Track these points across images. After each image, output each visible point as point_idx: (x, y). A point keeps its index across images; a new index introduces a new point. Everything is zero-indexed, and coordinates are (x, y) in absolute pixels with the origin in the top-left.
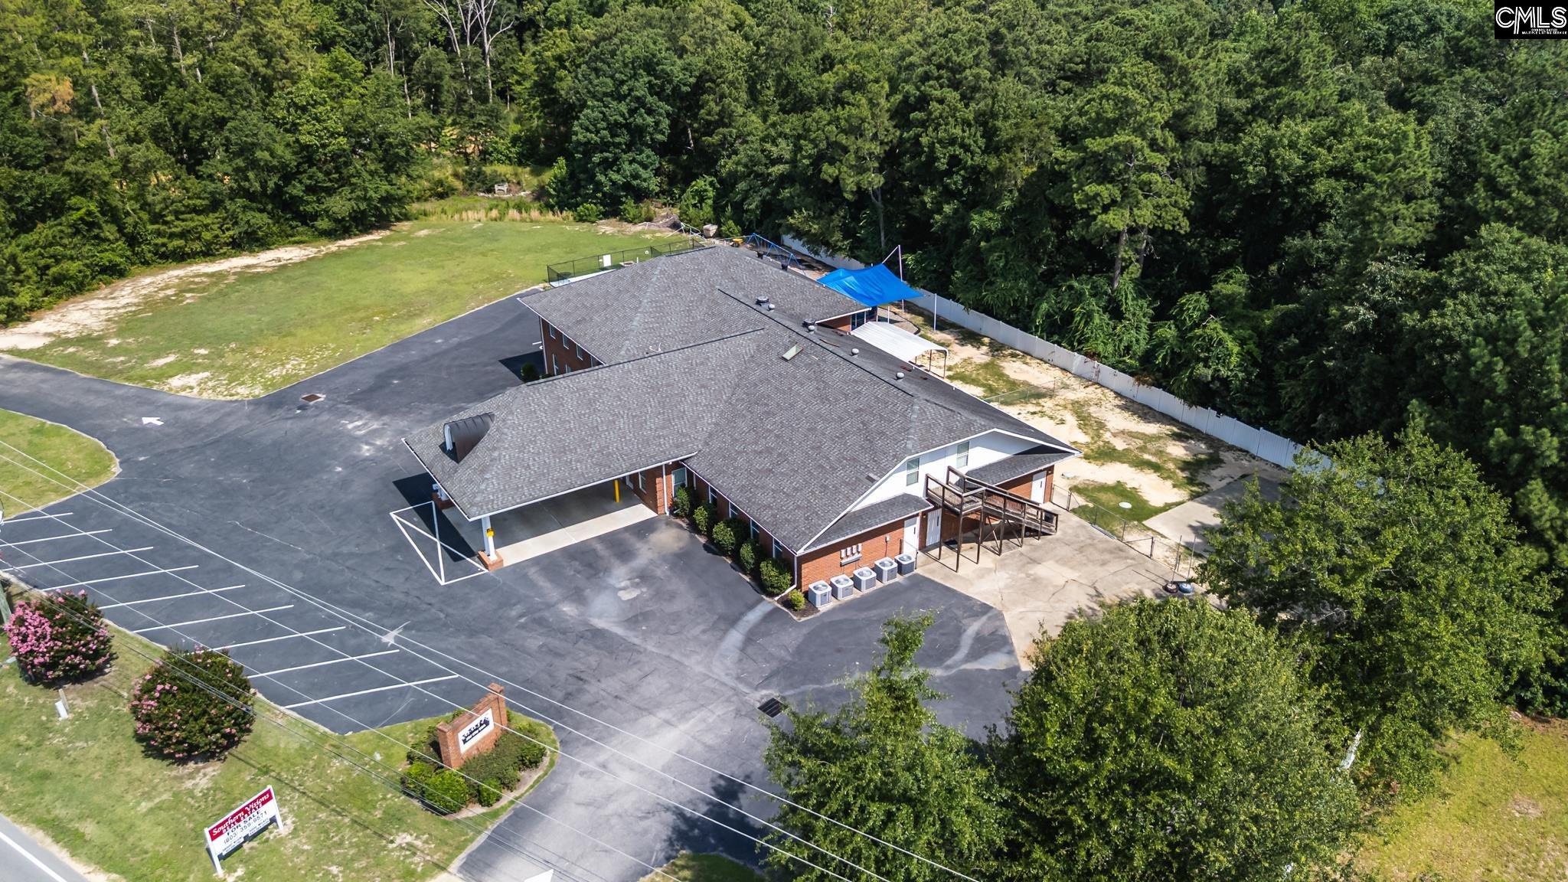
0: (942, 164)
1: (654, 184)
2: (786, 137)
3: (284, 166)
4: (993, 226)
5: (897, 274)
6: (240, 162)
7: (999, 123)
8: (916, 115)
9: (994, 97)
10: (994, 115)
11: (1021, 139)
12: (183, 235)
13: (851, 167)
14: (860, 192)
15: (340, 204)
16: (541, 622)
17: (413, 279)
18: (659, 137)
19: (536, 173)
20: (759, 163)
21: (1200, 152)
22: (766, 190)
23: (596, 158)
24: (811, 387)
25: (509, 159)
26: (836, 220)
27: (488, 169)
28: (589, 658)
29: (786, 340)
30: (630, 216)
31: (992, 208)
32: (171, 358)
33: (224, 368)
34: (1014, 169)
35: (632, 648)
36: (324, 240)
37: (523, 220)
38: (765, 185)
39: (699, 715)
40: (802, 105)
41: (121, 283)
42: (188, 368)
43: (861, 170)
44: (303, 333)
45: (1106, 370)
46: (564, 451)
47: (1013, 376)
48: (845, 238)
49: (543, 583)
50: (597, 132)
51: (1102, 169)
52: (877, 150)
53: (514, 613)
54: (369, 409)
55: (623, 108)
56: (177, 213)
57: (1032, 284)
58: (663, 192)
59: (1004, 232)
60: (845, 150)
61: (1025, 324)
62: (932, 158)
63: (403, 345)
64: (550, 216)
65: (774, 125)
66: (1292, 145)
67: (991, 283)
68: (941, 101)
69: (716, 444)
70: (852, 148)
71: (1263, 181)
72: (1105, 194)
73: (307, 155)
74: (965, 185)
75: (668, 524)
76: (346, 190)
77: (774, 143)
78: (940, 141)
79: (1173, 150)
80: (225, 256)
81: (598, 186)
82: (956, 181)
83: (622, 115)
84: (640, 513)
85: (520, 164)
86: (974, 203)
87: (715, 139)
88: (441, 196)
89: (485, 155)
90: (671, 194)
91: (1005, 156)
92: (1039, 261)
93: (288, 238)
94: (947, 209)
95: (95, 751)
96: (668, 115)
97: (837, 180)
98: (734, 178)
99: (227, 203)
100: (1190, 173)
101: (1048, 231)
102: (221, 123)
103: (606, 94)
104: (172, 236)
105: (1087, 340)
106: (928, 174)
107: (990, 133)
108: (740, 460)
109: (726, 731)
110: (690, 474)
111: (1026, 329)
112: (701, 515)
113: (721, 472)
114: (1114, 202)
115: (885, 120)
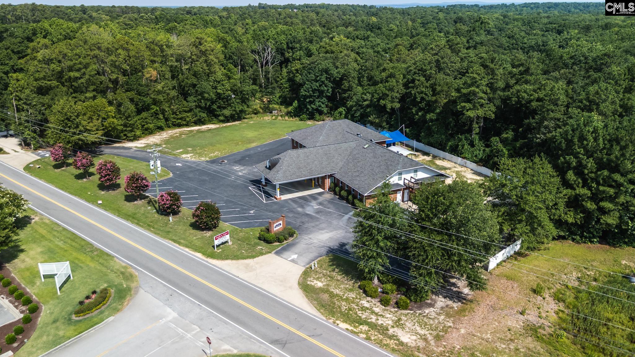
0: (418, 100)
1: (325, 110)
2: (369, 93)
3: (212, 99)
4: (434, 118)
5: (403, 133)
6: (200, 97)
7: (437, 87)
8: (411, 85)
9: (436, 79)
10: (435, 84)
11: (443, 91)
12: (181, 119)
13: (390, 101)
14: (392, 109)
15: (227, 112)
16: (292, 211)
17: (250, 134)
18: (328, 94)
19: (286, 107)
20: (360, 101)
21: (499, 95)
22: (362, 110)
23: (308, 100)
24: (372, 155)
25: (278, 103)
26: (384, 119)
27: (271, 106)
28: (306, 219)
29: (365, 143)
30: (317, 119)
31: (433, 112)
32: (181, 150)
33: (197, 153)
34: (440, 100)
35: (318, 218)
36: (221, 123)
37: (283, 120)
38: (361, 109)
39: (335, 232)
40: (375, 84)
41: (163, 132)
42: (187, 153)
43: (392, 102)
44: (218, 146)
45: (468, 162)
46: (300, 168)
47: (438, 164)
48: (387, 124)
49: (292, 203)
50: (309, 92)
51: (467, 98)
52: (398, 95)
53: (285, 209)
54: (240, 164)
55: (318, 84)
56: (180, 112)
57: (446, 136)
58: (328, 113)
59: (437, 120)
60: (388, 96)
61: (444, 149)
62: (415, 98)
63: (248, 150)
64: (291, 119)
65: (366, 89)
66: (525, 92)
67: (433, 136)
68: (419, 80)
69: (342, 170)
70: (390, 95)
71: (517, 103)
72: (467, 106)
73: (219, 95)
74: (426, 107)
75: (328, 193)
76: (229, 108)
77: (365, 95)
78: (418, 92)
79: (490, 94)
80: (192, 126)
81: (308, 109)
82: (423, 105)
83: (317, 86)
84: (320, 190)
85: (281, 105)
86: (429, 111)
87: (346, 95)
88: (256, 114)
89: (270, 102)
90: (331, 114)
91: (438, 96)
92: (449, 130)
93: (210, 122)
94: (420, 114)
95: (180, 228)
96: (331, 87)
97: (385, 105)
98: (352, 107)
99: (194, 110)
100: (495, 101)
101: (451, 119)
102: (194, 86)
103: (312, 80)
104: (178, 119)
105: (463, 153)
106: (414, 103)
107: (434, 90)
108: (350, 173)
109: (343, 235)
110: (335, 178)
111: (444, 151)
112: (337, 189)
113: (343, 177)
114: (470, 109)
115: (401, 86)
